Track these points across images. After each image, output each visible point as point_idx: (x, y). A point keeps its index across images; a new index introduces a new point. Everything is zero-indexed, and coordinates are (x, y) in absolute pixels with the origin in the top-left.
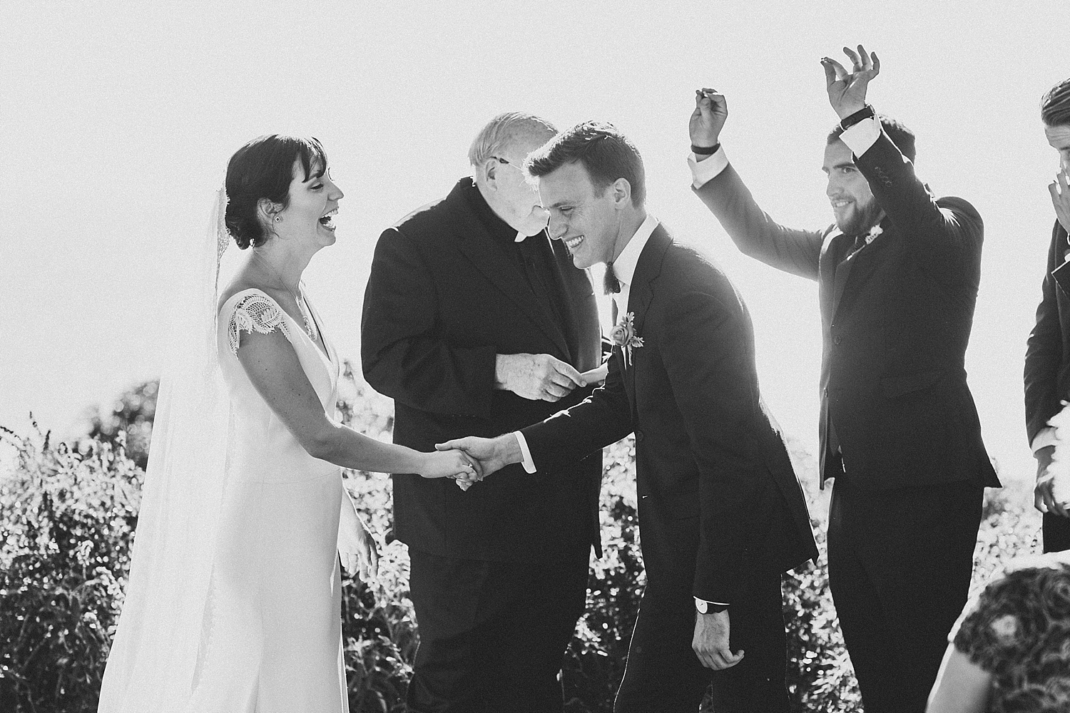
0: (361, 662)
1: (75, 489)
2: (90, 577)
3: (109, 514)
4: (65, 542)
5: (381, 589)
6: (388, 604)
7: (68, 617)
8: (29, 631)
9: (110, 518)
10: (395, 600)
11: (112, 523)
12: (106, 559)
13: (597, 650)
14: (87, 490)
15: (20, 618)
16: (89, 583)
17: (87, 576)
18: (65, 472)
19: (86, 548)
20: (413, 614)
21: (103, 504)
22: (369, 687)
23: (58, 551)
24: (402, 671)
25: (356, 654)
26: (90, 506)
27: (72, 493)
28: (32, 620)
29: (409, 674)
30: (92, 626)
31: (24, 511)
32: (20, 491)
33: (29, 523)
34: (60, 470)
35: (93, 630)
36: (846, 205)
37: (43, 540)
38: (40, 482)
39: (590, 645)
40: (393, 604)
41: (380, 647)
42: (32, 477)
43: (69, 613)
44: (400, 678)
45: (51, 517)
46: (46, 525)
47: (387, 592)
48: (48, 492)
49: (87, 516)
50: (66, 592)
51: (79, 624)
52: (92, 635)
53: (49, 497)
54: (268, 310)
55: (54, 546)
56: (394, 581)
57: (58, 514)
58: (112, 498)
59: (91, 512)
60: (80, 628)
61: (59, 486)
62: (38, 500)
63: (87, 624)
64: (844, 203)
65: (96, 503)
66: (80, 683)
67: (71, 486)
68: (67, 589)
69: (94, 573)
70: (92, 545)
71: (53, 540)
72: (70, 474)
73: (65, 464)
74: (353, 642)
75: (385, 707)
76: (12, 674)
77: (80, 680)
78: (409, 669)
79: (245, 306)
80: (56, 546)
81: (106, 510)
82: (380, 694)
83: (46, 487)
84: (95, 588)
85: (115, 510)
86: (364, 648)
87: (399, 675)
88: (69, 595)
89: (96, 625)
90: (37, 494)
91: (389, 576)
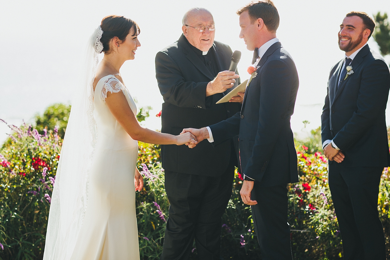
0: (146, 211)
1: (40, 147)
2: (46, 180)
3: (52, 157)
4: (36, 167)
5: (153, 185)
6: (156, 190)
7: (38, 195)
8: (24, 199)
9: (53, 158)
10: (158, 188)
11: (54, 160)
12: (51, 173)
13: (232, 206)
14: (44, 148)
15: (20, 195)
16: (46, 183)
17: (45, 180)
18: (36, 141)
19: (45, 170)
20: (165, 194)
21: (50, 153)
22: (148, 220)
23: (34, 171)
24: (162, 215)
25: (144, 208)
26: (46, 154)
27: (38, 149)
28: (24, 195)
29: (164, 216)
30: (48, 199)
31: (21, 155)
32: (19, 148)
33: (23, 160)
34: (34, 140)
35: (48, 200)
36: (347, 40)
37: (28, 166)
38: (27, 145)
39: (230, 205)
40: (158, 190)
41: (153, 206)
42: (24, 143)
43: (38, 193)
44: (161, 217)
45: (31, 157)
46: (29, 161)
47: (156, 185)
48: (30, 149)
49: (44, 158)
50: (37, 186)
51: (42, 198)
52: (47, 202)
53: (30, 151)
54: (117, 83)
55: (33, 169)
56: (157, 182)
57: (33, 157)
58: (53, 151)
59: (46, 156)
60: (43, 199)
61: (33, 146)
62: (26, 151)
63: (46, 198)
64: (346, 40)
65: (48, 153)
66: (42, 219)
67: (38, 146)
68: (38, 185)
69: (48, 179)
70: (47, 168)
71: (32, 166)
72: (38, 142)
73: (36, 138)
74: (143, 204)
75: (154, 227)
76: (18, 216)
77: (43, 218)
78: (164, 214)
79: (109, 82)
80: (34, 169)
81: (52, 155)
82: (152, 223)
83: (29, 147)
84: (48, 184)
85: (54, 155)
86: (147, 206)
87: (161, 216)
88: (39, 187)
89: (49, 198)
90: (26, 149)
91: (155, 180)
